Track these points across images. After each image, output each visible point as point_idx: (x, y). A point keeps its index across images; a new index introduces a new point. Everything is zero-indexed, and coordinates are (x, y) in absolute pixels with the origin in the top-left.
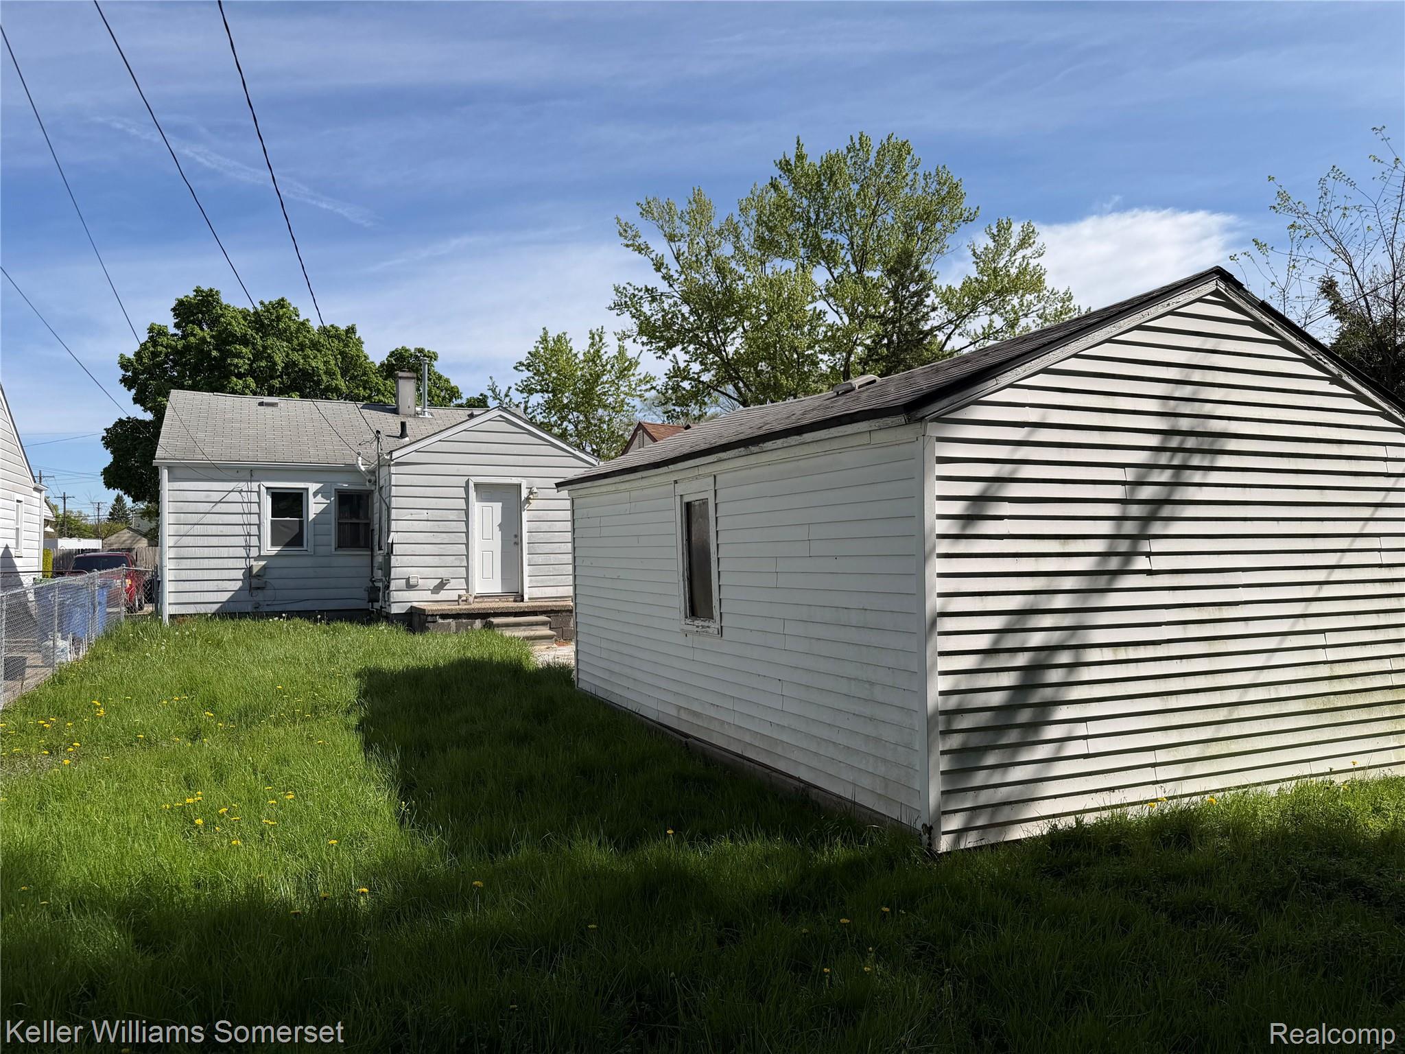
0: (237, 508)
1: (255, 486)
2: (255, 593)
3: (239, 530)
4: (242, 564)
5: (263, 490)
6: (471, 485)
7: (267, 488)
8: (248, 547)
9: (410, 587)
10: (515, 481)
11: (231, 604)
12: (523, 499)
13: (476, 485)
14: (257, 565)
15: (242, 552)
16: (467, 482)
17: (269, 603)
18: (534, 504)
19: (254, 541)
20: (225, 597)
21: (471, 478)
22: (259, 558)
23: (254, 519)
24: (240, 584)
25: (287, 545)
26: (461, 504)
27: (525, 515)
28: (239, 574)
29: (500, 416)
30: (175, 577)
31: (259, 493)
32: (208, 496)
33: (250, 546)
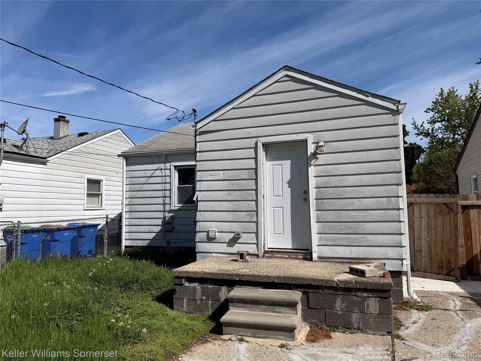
0: (159, 180)
1: (168, 165)
2: (167, 234)
3: (160, 194)
4: (161, 215)
5: (173, 168)
6: (260, 145)
7: (175, 167)
8: (164, 204)
9: (210, 240)
10: (301, 137)
11: (155, 241)
12: (309, 154)
13: (265, 146)
14: (168, 215)
15: (161, 208)
16: (256, 143)
17: (175, 241)
18: (322, 159)
19: (167, 200)
20: (151, 236)
21: (259, 139)
22: (170, 211)
23: (168, 186)
24: (160, 228)
25: (186, 202)
26: (251, 163)
27: (312, 171)
28: (160, 222)
29: (287, 76)
30: (129, 223)
31: (170, 169)
32: (145, 174)
33: (165, 204)
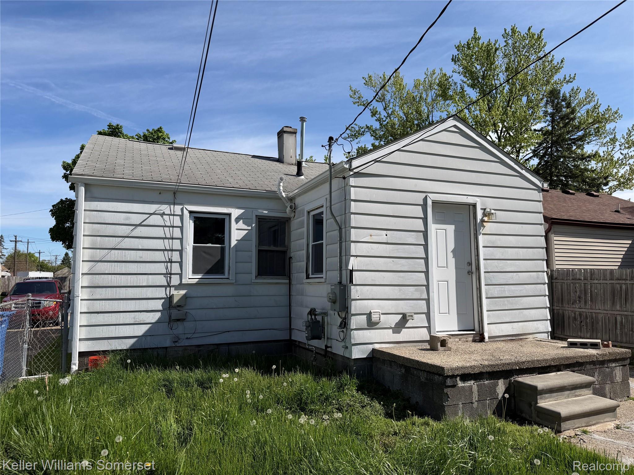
0: (159, 232)
1: (177, 209)
2: (175, 325)
3: (159, 256)
4: (161, 293)
5: (186, 213)
6: (430, 203)
7: (191, 212)
8: (169, 274)
9: (371, 324)
10: (471, 200)
11: (149, 338)
12: (479, 221)
13: (434, 202)
14: (178, 294)
15: (162, 280)
16: (425, 199)
17: (189, 336)
18: (489, 227)
19: (175, 268)
20: (141, 330)
21: (429, 195)
22: (181, 286)
23: (176, 244)
24: (158, 315)
25: (209, 272)
26: (419, 225)
27: (481, 240)
28: (158, 305)
29: (455, 126)
30: (88, 308)
31: (182, 217)
32: (127, 219)
33: (171, 274)
